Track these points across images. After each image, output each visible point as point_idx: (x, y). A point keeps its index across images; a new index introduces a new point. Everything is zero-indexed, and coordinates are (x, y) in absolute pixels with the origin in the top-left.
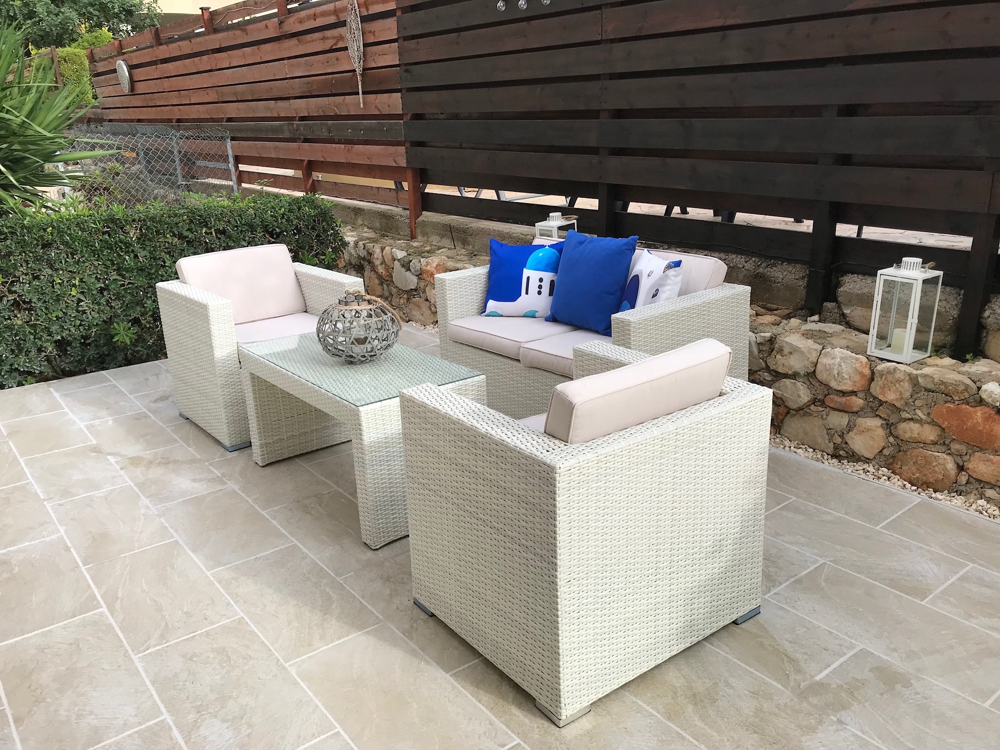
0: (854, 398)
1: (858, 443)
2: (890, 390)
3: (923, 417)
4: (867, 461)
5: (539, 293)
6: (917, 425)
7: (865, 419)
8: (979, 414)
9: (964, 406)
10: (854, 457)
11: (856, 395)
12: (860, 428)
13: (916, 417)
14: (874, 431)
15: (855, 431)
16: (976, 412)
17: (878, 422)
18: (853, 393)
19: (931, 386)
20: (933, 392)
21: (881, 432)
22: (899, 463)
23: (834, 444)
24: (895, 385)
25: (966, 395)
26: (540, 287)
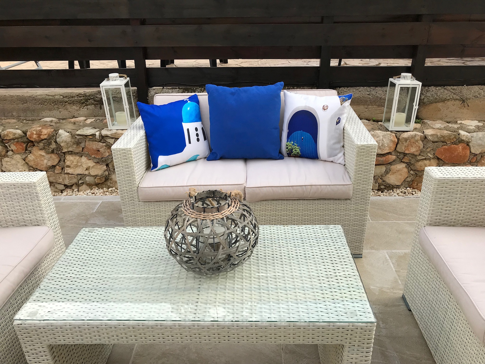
0: (390, 156)
1: (392, 179)
2: (412, 147)
3: (431, 156)
4: (398, 187)
5: (198, 140)
6: (428, 161)
7: (395, 166)
8: (460, 147)
9: (453, 146)
10: (390, 187)
11: (391, 154)
12: (393, 171)
13: (428, 157)
14: (402, 170)
15: (390, 173)
16: (459, 147)
17: (404, 165)
18: (389, 153)
19: (436, 140)
20: (436, 142)
21: (406, 170)
22: (416, 183)
23: (379, 183)
24: (415, 144)
25: (455, 140)
26: (197, 135)
